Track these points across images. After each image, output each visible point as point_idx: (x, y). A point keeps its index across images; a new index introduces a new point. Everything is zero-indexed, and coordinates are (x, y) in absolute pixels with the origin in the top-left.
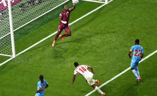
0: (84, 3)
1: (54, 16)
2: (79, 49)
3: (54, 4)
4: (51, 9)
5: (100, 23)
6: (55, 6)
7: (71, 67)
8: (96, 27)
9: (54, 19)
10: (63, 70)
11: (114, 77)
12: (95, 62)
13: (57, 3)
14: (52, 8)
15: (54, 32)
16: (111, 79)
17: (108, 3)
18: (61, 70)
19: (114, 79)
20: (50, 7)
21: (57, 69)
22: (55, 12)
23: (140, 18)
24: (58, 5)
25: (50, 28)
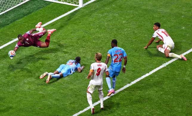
0: (51, 5)
1: (8, 20)
2: (41, 67)
3: (9, 4)
4: (4, 11)
5: (71, 33)
6: (10, 7)
7: (28, 91)
8: (65, 38)
9: (8, 24)
10: (17, 95)
11: (87, 108)
12: (62, 86)
13: (13, 3)
14: (6, 9)
15: (6, 43)
16: (84, 109)
17: (84, 6)
18: (14, 94)
19: (88, 109)
20: (3, 8)
21: (9, 92)
22: (10, 16)
23: (127, 29)
24: (14, 5)
25: (2, 37)
